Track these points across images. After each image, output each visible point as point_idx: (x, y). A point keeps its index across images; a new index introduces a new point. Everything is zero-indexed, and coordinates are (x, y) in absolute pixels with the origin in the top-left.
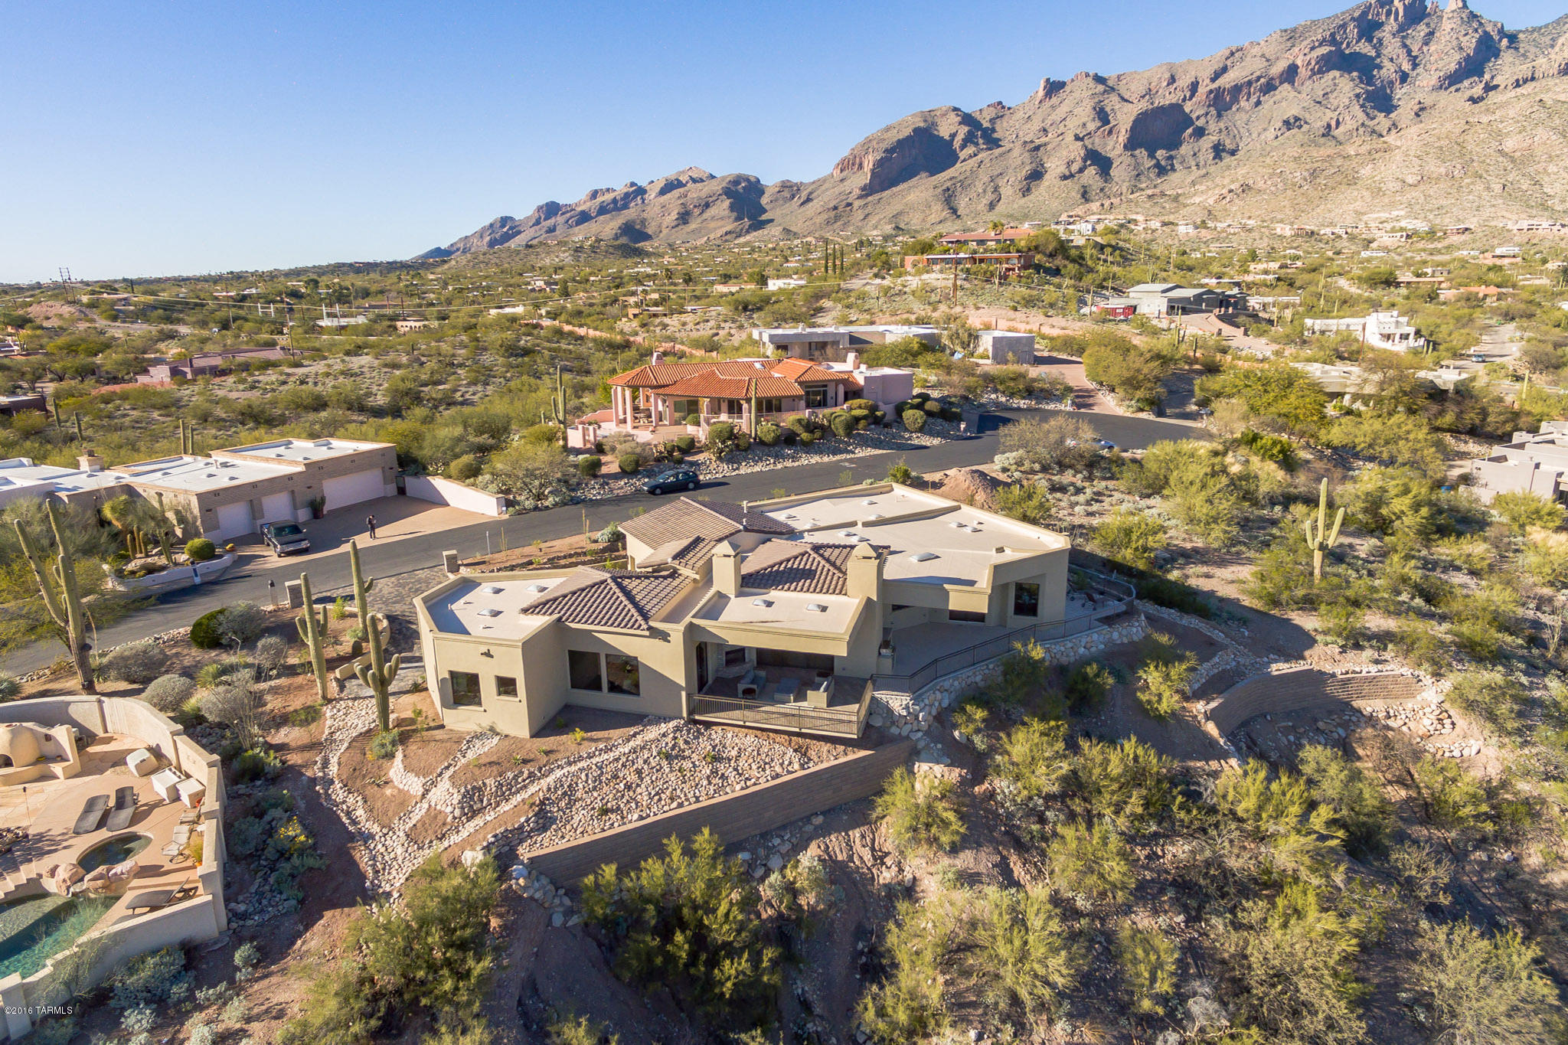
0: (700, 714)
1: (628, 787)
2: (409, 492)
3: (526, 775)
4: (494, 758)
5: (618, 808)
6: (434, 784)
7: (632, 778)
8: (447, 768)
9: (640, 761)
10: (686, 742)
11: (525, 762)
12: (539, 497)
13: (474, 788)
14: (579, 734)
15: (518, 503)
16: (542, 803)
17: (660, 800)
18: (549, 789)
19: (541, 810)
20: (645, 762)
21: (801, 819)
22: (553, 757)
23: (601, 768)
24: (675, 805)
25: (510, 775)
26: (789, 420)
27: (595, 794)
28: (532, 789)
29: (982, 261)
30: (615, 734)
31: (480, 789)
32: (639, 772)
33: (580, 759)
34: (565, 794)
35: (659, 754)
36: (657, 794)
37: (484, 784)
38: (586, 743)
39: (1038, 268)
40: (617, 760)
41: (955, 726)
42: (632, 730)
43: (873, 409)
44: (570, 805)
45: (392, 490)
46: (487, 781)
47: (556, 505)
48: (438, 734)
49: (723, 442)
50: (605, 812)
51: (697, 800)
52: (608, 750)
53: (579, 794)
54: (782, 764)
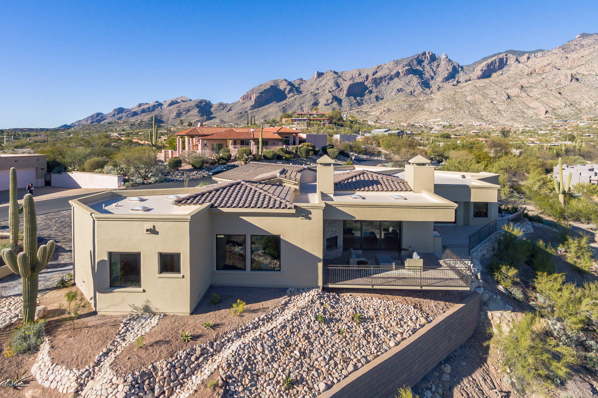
0: (334, 282)
1: (303, 354)
2: (53, 184)
3: (198, 352)
4: (160, 337)
5: (302, 379)
6: (91, 375)
7: (303, 344)
8: (106, 354)
9: (304, 327)
10: (333, 307)
11: (195, 338)
12: (145, 177)
13: (143, 374)
14: (241, 306)
15: (132, 180)
16: (226, 383)
17: (336, 364)
18: (229, 365)
19: (226, 392)
20: (308, 327)
21: (435, 369)
22: (221, 331)
23: (272, 336)
24: (351, 368)
25: (182, 354)
26: (277, 149)
27: (275, 365)
28: (208, 368)
29: (313, 120)
30: (270, 304)
31: (150, 375)
32: (307, 337)
33: (247, 330)
34: (246, 368)
35: (316, 318)
36: (331, 358)
37: (154, 368)
38: (247, 315)
39: (335, 124)
40: (284, 327)
41: (498, 282)
42: (283, 300)
43: (314, 147)
44: (254, 381)
45: (41, 182)
46: (158, 364)
47: (156, 182)
48: (91, 321)
49: (248, 156)
50: (292, 384)
51: (368, 362)
52: (269, 319)
53: (259, 368)
54: (411, 319)
